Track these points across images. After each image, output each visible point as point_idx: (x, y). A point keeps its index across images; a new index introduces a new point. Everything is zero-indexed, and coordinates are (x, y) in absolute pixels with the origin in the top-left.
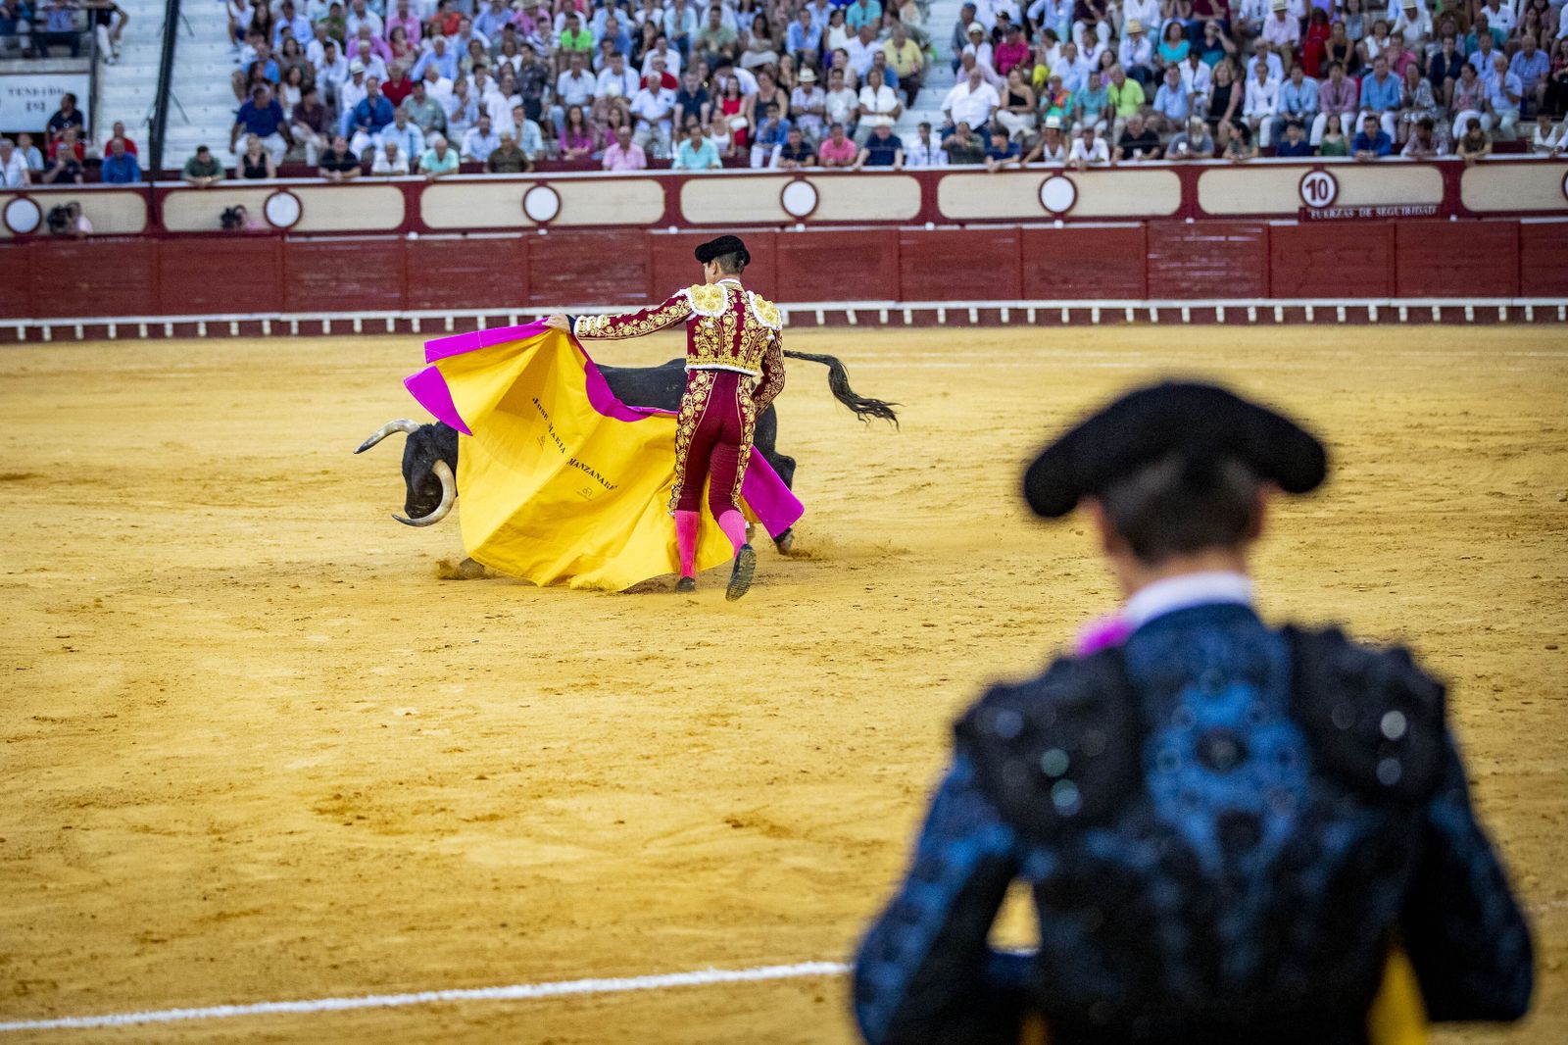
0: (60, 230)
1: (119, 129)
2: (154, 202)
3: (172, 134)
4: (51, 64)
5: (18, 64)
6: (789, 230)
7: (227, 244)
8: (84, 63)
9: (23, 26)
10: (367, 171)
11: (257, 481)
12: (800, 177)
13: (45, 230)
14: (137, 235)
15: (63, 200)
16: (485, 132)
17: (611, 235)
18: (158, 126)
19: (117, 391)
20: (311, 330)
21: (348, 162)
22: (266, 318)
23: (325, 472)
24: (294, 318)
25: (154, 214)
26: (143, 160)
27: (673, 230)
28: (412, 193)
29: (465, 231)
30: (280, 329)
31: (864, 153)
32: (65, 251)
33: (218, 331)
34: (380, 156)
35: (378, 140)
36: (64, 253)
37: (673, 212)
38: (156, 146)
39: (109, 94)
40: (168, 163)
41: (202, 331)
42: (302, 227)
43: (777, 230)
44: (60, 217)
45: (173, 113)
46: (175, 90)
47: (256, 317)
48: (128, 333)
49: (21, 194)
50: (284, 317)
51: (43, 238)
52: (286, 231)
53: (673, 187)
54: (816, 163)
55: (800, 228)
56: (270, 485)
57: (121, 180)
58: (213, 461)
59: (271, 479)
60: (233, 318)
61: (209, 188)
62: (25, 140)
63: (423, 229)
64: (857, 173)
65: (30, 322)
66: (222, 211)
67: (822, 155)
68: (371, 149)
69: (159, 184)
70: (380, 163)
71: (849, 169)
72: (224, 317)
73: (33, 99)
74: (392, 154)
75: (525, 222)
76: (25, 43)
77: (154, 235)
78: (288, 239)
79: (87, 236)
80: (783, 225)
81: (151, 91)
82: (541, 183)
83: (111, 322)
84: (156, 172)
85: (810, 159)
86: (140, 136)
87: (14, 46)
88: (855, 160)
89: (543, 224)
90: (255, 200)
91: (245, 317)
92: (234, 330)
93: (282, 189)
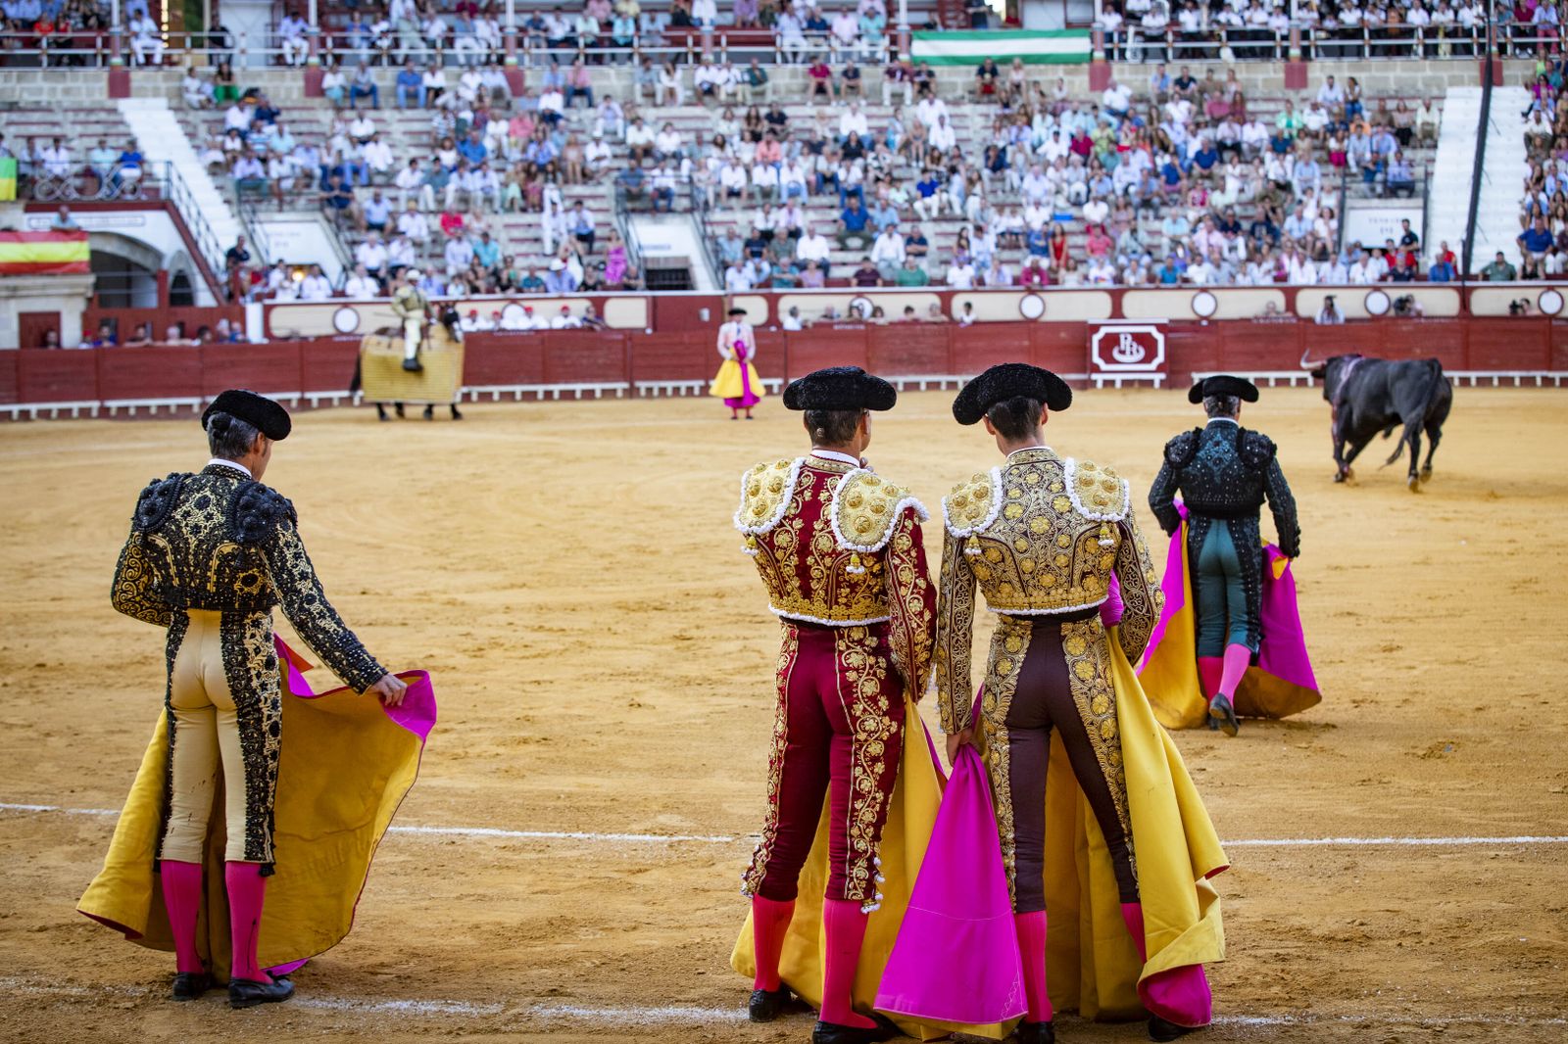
0: (1402, 313)
1: (1444, 246)
2: (1465, 295)
3: (1477, 251)
4: (1395, 202)
5: (1376, 202)
7: (1514, 324)
8: (1419, 202)
9: (1379, 177)
13: (1392, 313)
14: (1453, 318)
15: (1403, 293)
18: (1468, 244)
22: (1538, 375)
24: (1557, 375)
25: (1465, 304)
30: (1548, 383)
32: (1406, 327)
33: (1507, 382)
36: (1404, 328)
39: (1435, 223)
40: (1475, 269)
41: (1496, 382)
42: (1564, 314)
44: (1402, 304)
45: (1478, 236)
46: (1479, 221)
47: (1531, 374)
49: (1376, 289)
50: (1551, 374)
51: (1391, 318)
52: (1553, 317)
57: (1440, 280)
60: (1516, 375)
61: (1503, 287)
62: (1376, 253)
66: (1510, 302)
69: (1468, 284)
72: (1511, 374)
73: (1384, 225)
76: (1379, 189)
77: (1464, 318)
78: (1554, 323)
79: (1421, 317)
81: (1464, 221)
84: (1467, 276)
86: (1458, 251)
87: (1373, 190)
90: (1532, 295)
91: (1524, 374)
92: (1517, 382)
93: (1551, 288)
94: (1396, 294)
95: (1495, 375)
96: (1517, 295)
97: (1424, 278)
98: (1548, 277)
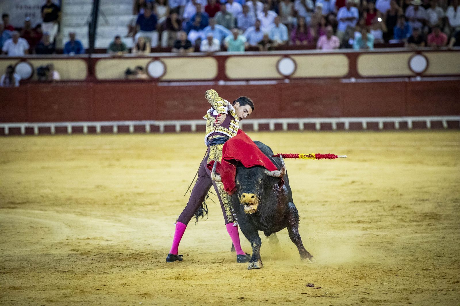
0: (43, 78)
2: (91, 65)
3: (100, 29)
6: (413, 80)
7: (129, 86)
10: (197, 49)
11: (143, 205)
12: (419, 53)
13: (36, 77)
14: (82, 81)
15: (44, 63)
16: (258, 29)
17: (321, 82)
18: (93, 26)
19: (72, 160)
20: (169, 130)
21: (187, 44)
22: (147, 124)
23: (178, 201)
24: (161, 124)
25: (91, 71)
26: (85, 43)
27: (353, 80)
28: (221, 61)
29: (247, 80)
30: (155, 130)
31: (453, 40)
32: (46, 89)
33: (124, 130)
34: (205, 42)
35: (202, 34)
36: (45, 90)
37: (353, 71)
38: (92, 36)
40: (98, 45)
41: (115, 130)
42: (166, 77)
43: (407, 80)
44: (43, 72)
45: (101, 19)
46: (102, 7)
47: (143, 123)
48: (78, 131)
49: (22, 60)
50: (157, 123)
51: (34, 82)
52: (158, 80)
53: (353, 59)
54: (426, 45)
55: (419, 79)
56: (150, 207)
58: (122, 195)
59: (150, 204)
60: (131, 124)
61: (120, 57)
63: (227, 79)
64: (450, 50)
65: (27, 125)
66: (125, 69)
67: (429, 41)
68: (199, 39)
69: (94, 56)
70: (204, 46)
71: (445, 48)
72: (127, 123)
73: (29, 11)
74: (210, 40)
75: (277, 76)
77: (91, 81)
78: (160, 84)
79: (57, 82)
80: (409, 77)
82: (286, 56)
83: (69, 125)
84: (92, 49)
85: (423, 44)
88: (448, 43)
89: (287, 77)
90: (142, 63)
91: (137, 123)
92: (132, 129)
93: (156, 59)
94: (39, 63)
95: (115, 124)
96: (132, 64)
97: (61, 52)
98: (153, 50)
